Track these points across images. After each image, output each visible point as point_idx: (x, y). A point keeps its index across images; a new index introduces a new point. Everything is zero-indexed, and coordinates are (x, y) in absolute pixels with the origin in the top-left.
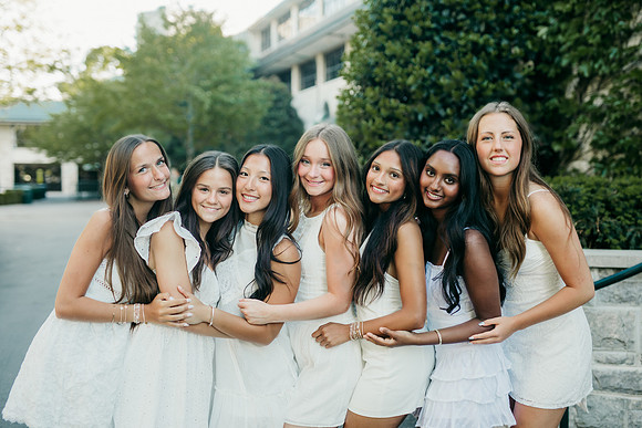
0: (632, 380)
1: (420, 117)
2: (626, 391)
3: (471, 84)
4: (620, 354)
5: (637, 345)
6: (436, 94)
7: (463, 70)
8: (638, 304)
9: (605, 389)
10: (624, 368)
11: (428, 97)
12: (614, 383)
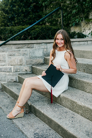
0: (6, 69)
1: (10, 17)
2: (5, 72)
3: (21, 9)
4: (3, 64)
5: (7, 61)
6: (13, 12)
7: (19, 6)
8: (6, 52)
9: (1, 71)
10: (4, 67)
11: (11, 13)
12: (3, 70)
